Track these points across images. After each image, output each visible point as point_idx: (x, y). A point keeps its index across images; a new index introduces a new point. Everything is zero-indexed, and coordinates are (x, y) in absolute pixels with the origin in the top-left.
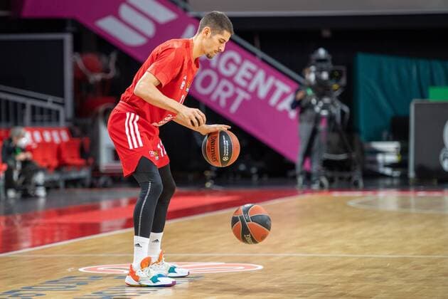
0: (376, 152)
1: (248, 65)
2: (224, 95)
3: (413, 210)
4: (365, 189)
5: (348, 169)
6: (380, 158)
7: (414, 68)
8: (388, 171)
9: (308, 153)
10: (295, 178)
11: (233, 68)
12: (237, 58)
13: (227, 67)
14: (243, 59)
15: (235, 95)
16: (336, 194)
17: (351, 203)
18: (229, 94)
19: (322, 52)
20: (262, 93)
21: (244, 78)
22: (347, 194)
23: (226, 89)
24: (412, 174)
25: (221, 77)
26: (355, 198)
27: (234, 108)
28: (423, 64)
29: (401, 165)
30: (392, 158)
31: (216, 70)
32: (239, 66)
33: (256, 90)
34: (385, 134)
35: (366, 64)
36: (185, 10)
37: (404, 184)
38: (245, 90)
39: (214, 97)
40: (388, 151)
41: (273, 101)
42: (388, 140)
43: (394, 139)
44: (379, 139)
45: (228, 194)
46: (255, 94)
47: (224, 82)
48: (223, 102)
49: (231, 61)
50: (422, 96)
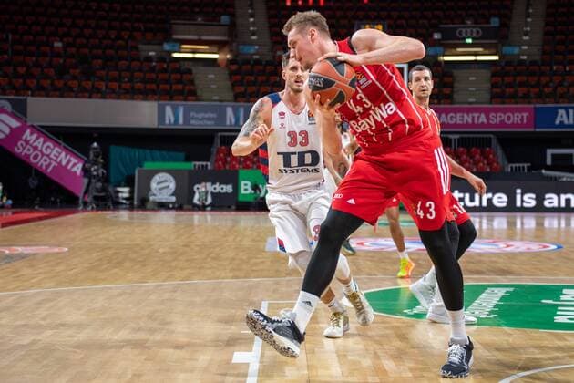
0: (119, 192)
1: (56, 149)
2: (44, 164)
3: (135, 221)
4: (113, 210)
5: (106, 201)
6: (120, 195)
7: (136, 153)
8: (124, 201)
9: (86, 192)
11: (49, 151)
12: (51, 145)
13: (46, 149)
14: (55, 146)
15: (50, 164)
16: (100, 212)
17: (108, 217)
18: (47, 163)
19: (95, 144)
20: (64, 163)
21: (55, 155)
22: (105, 212)
23: (45, 161)
24: (135, 203)
25: (43, 155)
26: (109, 214)
27: (49, 170)
28: (141, 151)
29: (130, 199)
30: (126, 195)
31: (41, 151)
32: (52, 150)
33: (61, 161)
34: (123, 184)
35: (115, 151)
36: (26, 122)
37: (131, 208)
38: (56, 161)
39: (40, 164)
40: (124, 192)
41: (69, 167)
42: (125, 186)
43: (127, 186)
44: (120, 186)
45: (46, 212)
46: (60, 163)
47: (45, 157)
48: (44, 167)
49: (48, 147)
50: (141, 166)
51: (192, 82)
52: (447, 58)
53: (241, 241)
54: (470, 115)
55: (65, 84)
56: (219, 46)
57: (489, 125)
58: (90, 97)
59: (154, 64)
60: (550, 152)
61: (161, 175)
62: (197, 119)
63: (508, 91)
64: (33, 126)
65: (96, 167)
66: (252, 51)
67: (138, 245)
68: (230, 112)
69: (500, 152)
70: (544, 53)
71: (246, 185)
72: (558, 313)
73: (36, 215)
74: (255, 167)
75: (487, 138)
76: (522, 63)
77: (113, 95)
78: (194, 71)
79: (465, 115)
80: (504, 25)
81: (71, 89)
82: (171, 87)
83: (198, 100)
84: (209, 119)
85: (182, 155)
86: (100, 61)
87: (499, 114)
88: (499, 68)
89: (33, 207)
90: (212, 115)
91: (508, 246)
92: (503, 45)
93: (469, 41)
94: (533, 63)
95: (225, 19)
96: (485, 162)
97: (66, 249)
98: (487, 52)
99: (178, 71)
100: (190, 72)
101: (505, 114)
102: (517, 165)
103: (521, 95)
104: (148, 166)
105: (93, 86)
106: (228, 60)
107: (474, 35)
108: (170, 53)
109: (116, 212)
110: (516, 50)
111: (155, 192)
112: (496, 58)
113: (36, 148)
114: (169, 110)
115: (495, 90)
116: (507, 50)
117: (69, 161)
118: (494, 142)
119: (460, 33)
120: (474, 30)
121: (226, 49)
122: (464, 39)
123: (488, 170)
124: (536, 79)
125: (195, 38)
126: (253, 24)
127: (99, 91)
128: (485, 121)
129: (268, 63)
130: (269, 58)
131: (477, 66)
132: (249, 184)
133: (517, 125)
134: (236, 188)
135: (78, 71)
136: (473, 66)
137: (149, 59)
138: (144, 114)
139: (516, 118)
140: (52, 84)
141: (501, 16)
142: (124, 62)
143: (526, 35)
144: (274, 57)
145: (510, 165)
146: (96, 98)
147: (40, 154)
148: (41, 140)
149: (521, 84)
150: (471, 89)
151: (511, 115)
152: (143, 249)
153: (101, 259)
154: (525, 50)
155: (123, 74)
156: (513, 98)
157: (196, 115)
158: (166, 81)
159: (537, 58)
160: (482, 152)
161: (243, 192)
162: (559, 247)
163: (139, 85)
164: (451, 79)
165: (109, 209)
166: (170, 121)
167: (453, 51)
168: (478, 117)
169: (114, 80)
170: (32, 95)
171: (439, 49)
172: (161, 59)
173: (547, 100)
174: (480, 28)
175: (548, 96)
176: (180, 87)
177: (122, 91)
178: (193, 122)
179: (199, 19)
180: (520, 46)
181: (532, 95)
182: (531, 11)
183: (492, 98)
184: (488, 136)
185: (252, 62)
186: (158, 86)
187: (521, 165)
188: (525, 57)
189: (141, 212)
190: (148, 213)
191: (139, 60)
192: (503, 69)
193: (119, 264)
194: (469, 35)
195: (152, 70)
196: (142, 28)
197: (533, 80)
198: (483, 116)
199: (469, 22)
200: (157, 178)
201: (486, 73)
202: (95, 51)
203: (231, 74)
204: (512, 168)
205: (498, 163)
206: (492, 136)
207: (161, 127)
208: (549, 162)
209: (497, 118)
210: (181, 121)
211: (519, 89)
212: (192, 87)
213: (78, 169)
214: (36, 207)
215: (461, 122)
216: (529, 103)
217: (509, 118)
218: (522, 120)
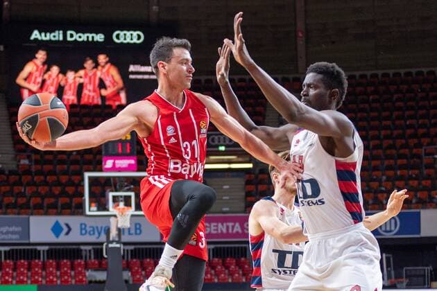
54: (225, 224)
57: (243, 235)
75: (242, 247)
79: (220, 225)
88: (253, 176)
93: (222, 148)
96: (241, 272)
98: (240, 159)
107: (227, 143)
112: (250, 166)
115: (249, 199)
119: (213, 141)
122: (217, 146)
123: (244, 280)
128: (240, 231)
129: (11, 173)
130: (13, 167)
131: (230, 174)
136: (226, 174)
144: (18, 165)
150: (224, 198)
160: (237, 261)
168: (233, 227)
183: (246, 207)
184: (244, 246)
192: (257, 177)
194: (222, 143)
198: (237, 225)
201: (240, 182)
206: (247, 246)
215: (215, 232)
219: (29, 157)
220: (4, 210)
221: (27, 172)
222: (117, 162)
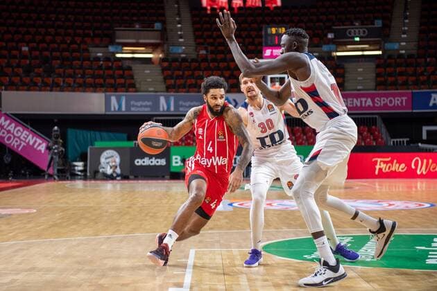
0: (75, 166)
1: (25, 132)
2: (16, 144)
3: (89, 188)
4: (71, 180)
5: (65, 172)
6: (76, 168)
7: (89, 134)
8: (79, 173)
10: (44, 176)
11: (20, 134)
12: (21, 130)
13: (17, 132)
14: (24, 130)
15: (20, 144)
16: (60, 182)
17: (67, 186)
18: (18, 143)
19: (56, 128)
20: (31, 143)
21: (24, 137)
22: (64, 182)
23: (17, 141)
24: (88, 174)
25: (15, 137)
26: (68, 183)
27: (20, 149)
28: (92, 132)
29: (84, 171)
30: (81, 168)
31: (13, 134)
32: (22, 133)
33: (29, 141)
34: (78, 159)
35: (71, 133)
37: (85, 178)
38: (25, 142)
39: (12, 145)
40: (79, 166)
41: (35, 146)
42: (79, 161)
43: (82, 161)
44: (76, 161)
45: (17, 182)
46: (28, 143)
47: (16, 139)
48: (15, 147)
49: (19, 130)
50: (92, 145)
51: (132, 77)
52: (339, 54)
53: (173, 203)
54: (359, 99)
55: (31, 80)
56: (153, 47)
57: (374, 108)
58: (51, 90)
59: (101, 62)
60: (425, 129)
61: (108, 151)
62: (137, 106)
63: (390, 79)
64: (6, 114)
65: (56, 146)
66: (180, 51)
67: (91, 207)
68: (162, 100)
69: (384, 130)
70: (419, 47)
71: (176, 159)
72: (429, 256)
73: (10, 184)
74: (183, 144)
75: (373, 118)
76: (401, 56)
77: (70, 88)
78: (133, 68)
79: (355, 100)
80: (386, 26)
81: (36, 84)
82: (115, 81)
83: (136, 91)
84: (146, 106)
85: (125, 136)
86: (59, 61)
87: (382, 99)
88: (382, 61)
89: (8, 179)
90: (149, 103)
91: (390, 205)
92: (385, 42)
93: (357, 39)
94: (410, 56)
95: (158, 26)
96: (372, 138)
97: (35, 211)
98: (372, 48)
99: (120, 68)
100: (130, 69)
101: (387, 98)
102: (398, 140)
103: (400, 82)
104: (98, 144)
105: (53, 81)
106: (160, 58)
107: (362, 34)
108: (114, 54)
109: (73, 182)
110: (396, 46)
111: (104, 166)
112: (380, 53)
113: (9, 132)
114: (113, 100)
115: (378, 79)
116: (388, 46)
117: (35, 142)
118: (379, 122)
119: (350, 33)
120: (361, 30)
121: (159, 50)
122: (353, 38)
123: (374, 144)
124: (413, 69)
125: (133, 41)
126: (181, 29)
127: (58, 85)
128: (371, 104)
129: (193, 60)
130: (194, 56)
131: (363, 59)
132: (179, 158)
133: (397, 107)
134: (169, 161)
135: (41, 69)
136: (360, 60)
137: (98, 59)
138: (94, 103)
139: (397, 101)
140: (21, 81)
141: (383, 19)
142: (87, 62)
143: (404, 34)
144: (198, 55)
145: (392, 140)
146: (56, 91)
147: (12, 136)
148: (13, 125)
149: (401, 74)
150: (359, 78)
151: (392, 99)
152: (95, 210)
153: (63, 218)
154: (404, 46)
155: (77, 71)
156: (394, 85)
157: (136, 104)
158: (112, 77)
159: (414, 52)
160: (368, 129)
161: (174, 164)
162: (432, 205)
163: (89, 80)
164: (342, 71)
165: (67, 179)
166: (115, 108)
167: (344, 48)
168: (366, 102)
169: (70, 76)
170: (6, 90)
171: (333, 47)
172: (107, 59)
173: (422, 86)
174: (367, 29)
175: (423, 83)
176: (122, 81)
177: (76, 85)
178: (133, 109)
179: (137, 26)
180: (400, 42)
181: (410, 83)
182: (408, 14)
183: (376, 86)
184: (374, 116)
185: (180, 60)
186: (105, 81)
187: (401, 140)
188: (403, 52)
189: (93, 182)
190: (98, 182)
191: (89, 60)
192: (385, 61)
193: (76, 222)
194: (357, 35)
195: (100, 67)
196: (92, 34)
197: (410, 70)
198: (369, 100)
199: (357, 24)
200: (105, 154)
201: (372, 65)
202: (54, 54)
203: (164, 70)
204: (394, 142)
205: (382, 138)
206: (377, 116)
207: (107, 113)
208: (424, 137)
209: (380, 102)
210: (124, 109)
211: (399, 78)
212: (132, 81)
213: (43, 148)
214: (10, 179)
215: (351, 106)
216: (408, 89)
217: (391, 101)
218: (402, 103)
219: (206, 49)
220: (187, 89)
221: (204, 59)
222: (274, 51)
